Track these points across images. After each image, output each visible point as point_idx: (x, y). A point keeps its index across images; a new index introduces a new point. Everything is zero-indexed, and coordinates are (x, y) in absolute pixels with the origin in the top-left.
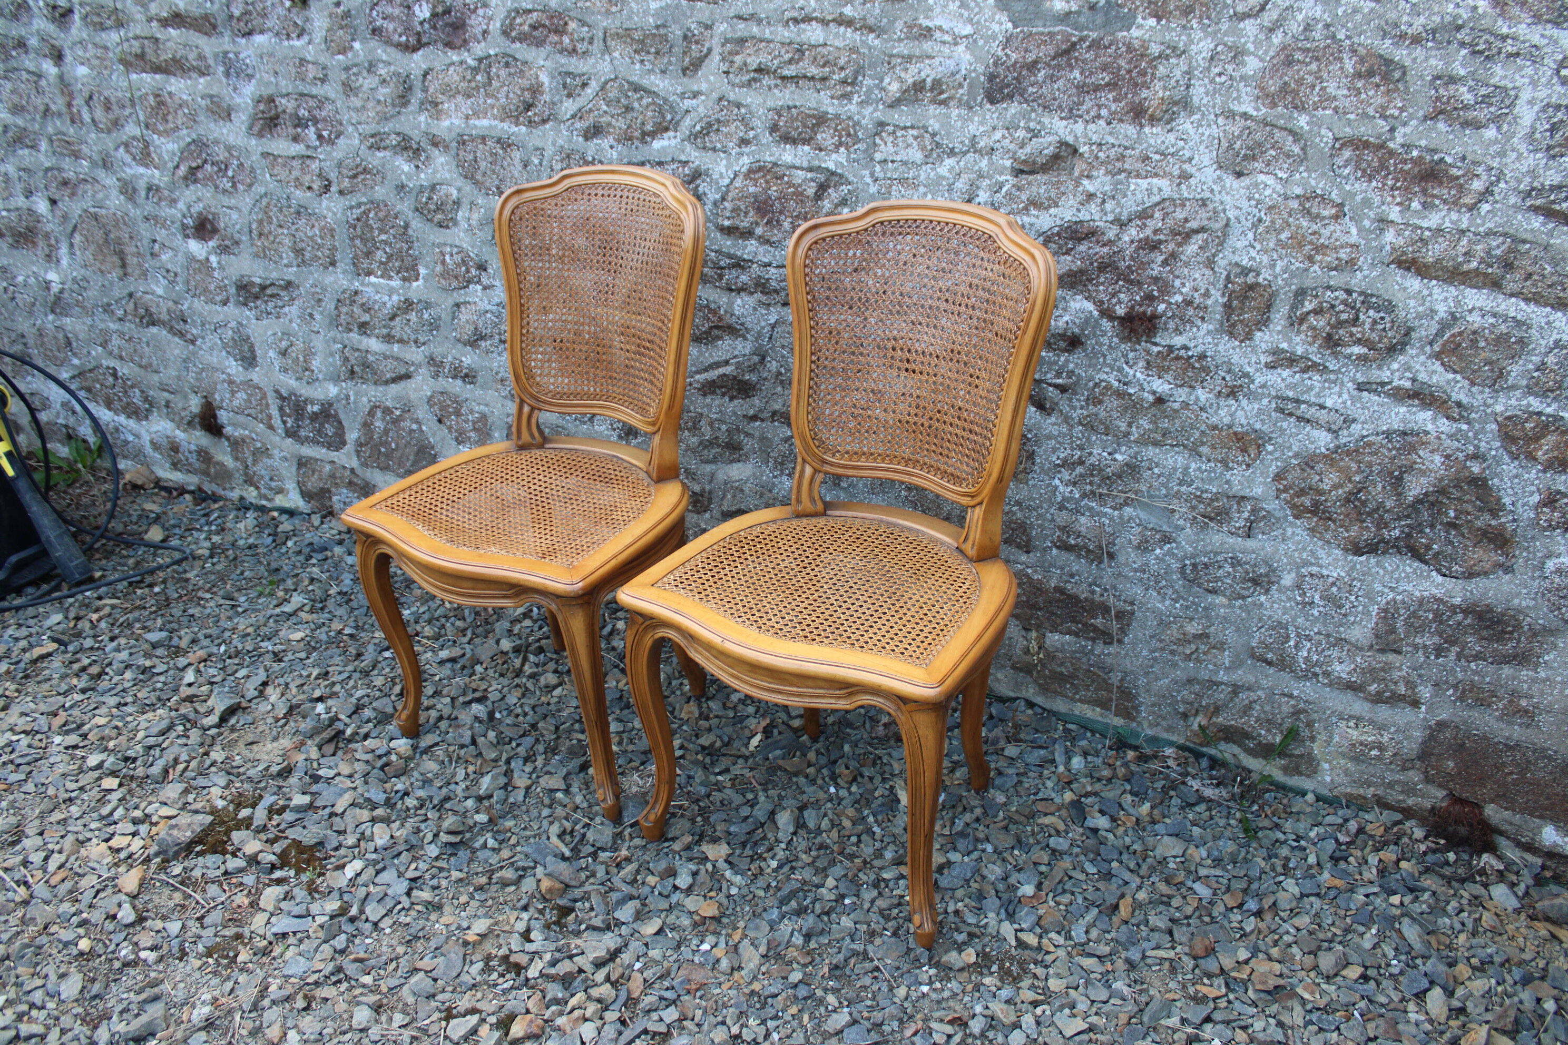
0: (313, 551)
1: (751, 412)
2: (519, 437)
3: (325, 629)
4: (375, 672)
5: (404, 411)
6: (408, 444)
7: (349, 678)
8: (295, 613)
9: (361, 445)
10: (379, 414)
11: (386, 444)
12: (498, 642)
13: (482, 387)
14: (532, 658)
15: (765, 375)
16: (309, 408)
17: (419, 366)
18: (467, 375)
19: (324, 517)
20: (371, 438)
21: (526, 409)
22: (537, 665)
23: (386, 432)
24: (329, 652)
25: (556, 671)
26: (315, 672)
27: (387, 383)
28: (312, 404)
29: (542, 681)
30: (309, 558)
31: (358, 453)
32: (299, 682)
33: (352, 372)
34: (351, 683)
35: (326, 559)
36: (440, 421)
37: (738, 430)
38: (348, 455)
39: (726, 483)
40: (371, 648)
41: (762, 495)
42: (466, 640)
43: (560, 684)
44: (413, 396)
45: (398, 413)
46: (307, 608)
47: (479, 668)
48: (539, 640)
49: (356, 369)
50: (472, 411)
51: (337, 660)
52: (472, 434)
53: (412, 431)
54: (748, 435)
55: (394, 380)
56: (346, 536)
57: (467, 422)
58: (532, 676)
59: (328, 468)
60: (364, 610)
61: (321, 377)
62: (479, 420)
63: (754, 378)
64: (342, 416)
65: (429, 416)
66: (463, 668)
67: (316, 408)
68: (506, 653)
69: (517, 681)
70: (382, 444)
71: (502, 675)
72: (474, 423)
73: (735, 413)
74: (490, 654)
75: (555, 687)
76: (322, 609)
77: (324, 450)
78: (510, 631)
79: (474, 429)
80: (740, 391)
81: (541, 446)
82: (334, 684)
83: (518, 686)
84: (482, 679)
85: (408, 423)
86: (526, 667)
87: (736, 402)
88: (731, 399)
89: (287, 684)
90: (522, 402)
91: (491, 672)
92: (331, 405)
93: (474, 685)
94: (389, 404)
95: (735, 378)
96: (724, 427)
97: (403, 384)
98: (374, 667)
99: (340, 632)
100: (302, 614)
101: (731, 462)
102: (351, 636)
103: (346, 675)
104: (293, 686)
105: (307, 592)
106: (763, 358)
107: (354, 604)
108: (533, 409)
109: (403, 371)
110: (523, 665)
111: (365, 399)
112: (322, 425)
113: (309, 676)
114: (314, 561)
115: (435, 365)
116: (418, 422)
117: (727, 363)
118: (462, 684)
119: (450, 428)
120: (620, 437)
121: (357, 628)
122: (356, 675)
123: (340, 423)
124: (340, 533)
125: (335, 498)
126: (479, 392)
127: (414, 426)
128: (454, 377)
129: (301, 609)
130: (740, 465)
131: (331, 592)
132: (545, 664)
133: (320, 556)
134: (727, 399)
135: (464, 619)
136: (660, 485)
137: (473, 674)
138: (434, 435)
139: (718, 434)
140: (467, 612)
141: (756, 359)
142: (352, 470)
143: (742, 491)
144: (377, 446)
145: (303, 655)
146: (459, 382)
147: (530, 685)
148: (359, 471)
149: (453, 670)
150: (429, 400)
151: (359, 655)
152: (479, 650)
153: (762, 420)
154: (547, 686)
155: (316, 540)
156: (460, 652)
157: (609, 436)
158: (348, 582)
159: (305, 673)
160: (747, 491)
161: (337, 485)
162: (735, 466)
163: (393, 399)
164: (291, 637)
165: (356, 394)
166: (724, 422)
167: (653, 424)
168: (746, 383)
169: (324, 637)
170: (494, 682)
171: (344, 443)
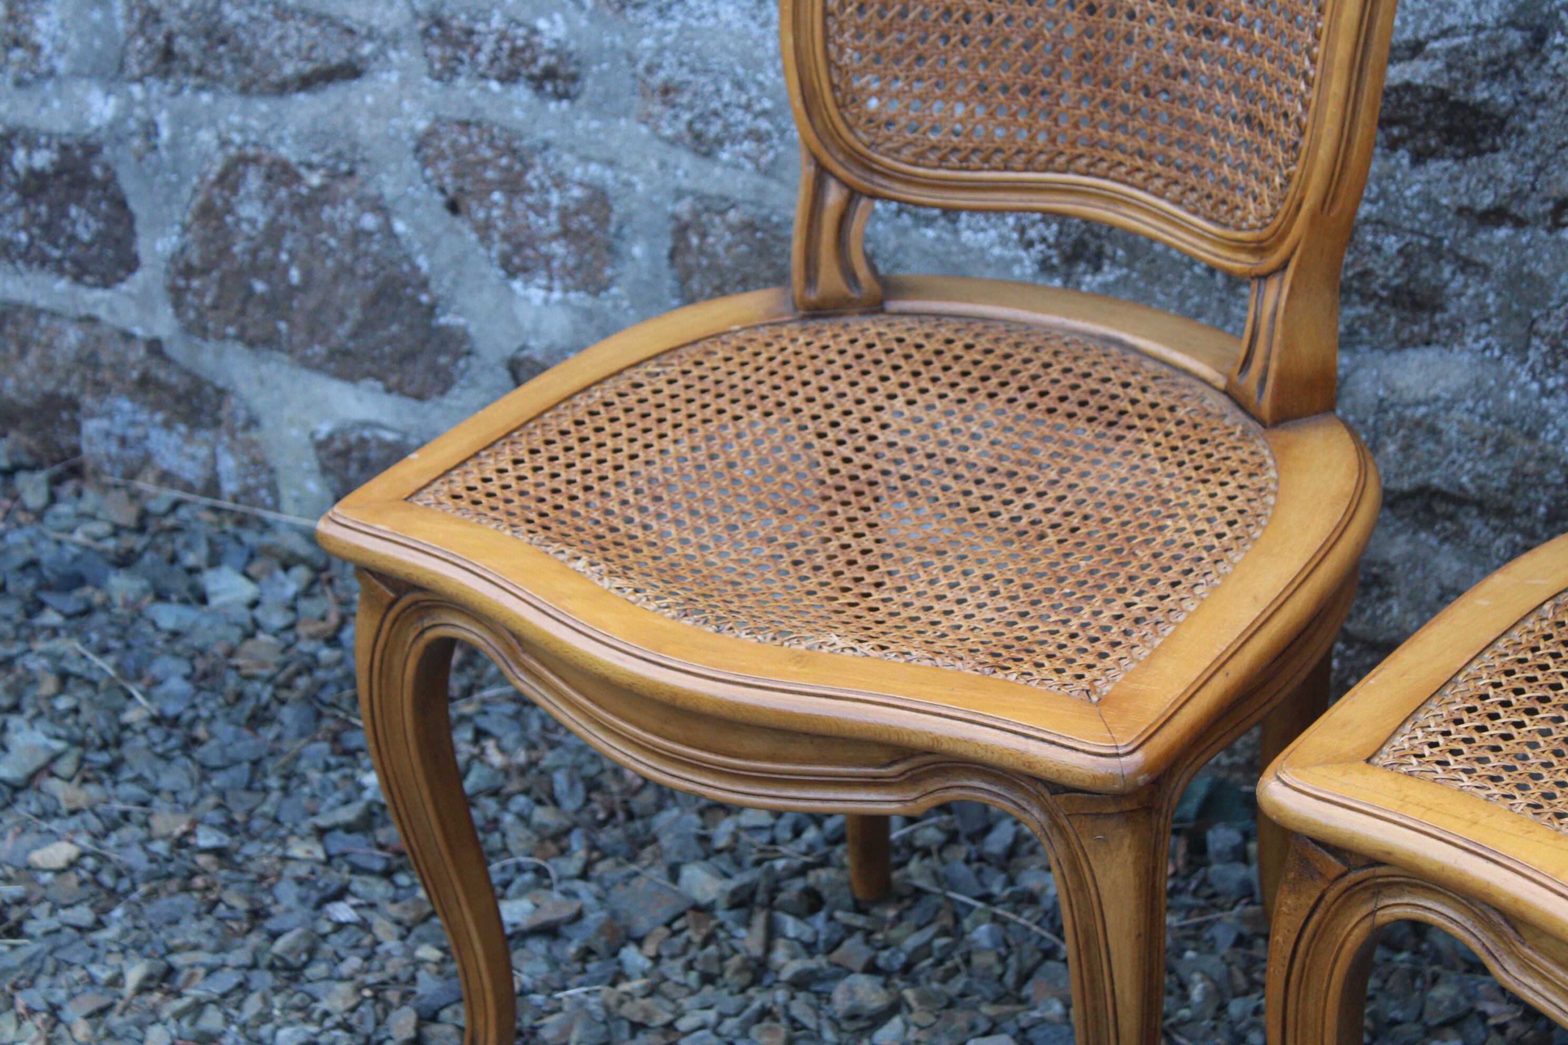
0: (45, 585)
1: (1487, 200)
2: (810, 278)
3: (129, 832)
4: (318, 970)
5: (334, 174)
6: (345, 272)
7: (243, 987)
8: (30, 781)
9: (189, 272)
10: (254, 181)
11: (273, 270)
12: (674, 873)
13: (597, 110)
14: (790, 925)
15: (1540, 86)
16: (20, 157)
17: (395, 40)
18: (550, 74)
19: (56, 481)
20: (225, 251)
21: (834, 196)
22: (810, 948)
23: (274, 234)
24: (163, 905)
25: (871, 969)
26: (135, 973)
27: (282, 89)
28: (31, 144)
29: (841, 999)
30: (35, 607)
31: (177, 296)
32: (91, 1001)
33: (169, 53)
34: (253, 1005)
35: (88, 611)
36: (454, 207)
37: (1436, 252)
38: (144, 301)
39: (1381, 407)
40: (288, 892)
41: (1501, 447)
42: (573, 865)
43: (895, 1007)
44: (365, 129)
45: (315, 179)
46: (66, 766)
47: (632, 956)
48: (803, 871)
49: (182, 44)
50: (560, 182)
51: (191, 930)
52: (558, 248)
53: (359, 235)
54: (1465, 265)
55: (306, 83)
56: (138, 542)
57: (542, 210)
58: (800, 983)
59: (72, 337)
60: (241, 773)
61: (62, 65)
62: (583, 207)
63: (1504, 98)
64: (129, 184)
65: (420, 191)
66: (586, 954)
67: (42, 159)
68: (703, 910)
69: (759, 999)
70: (256, 270)
71: (707, 979)
72: (565, 214)
73: (1429, 202)
74: (663, 912)
75: (879, 1019)
76: (112, 768)
77: (62, 285)
78: (704, 839)
79: (566, 233)
80: (1450, 135)
81: (875, 307)
82: (198, 1007)
83: (765, 1014)
84: (652, 992)
85: (348, 211)
86: (780, 955)
87: (1434, 167)
88: (1418, 159)
89: (54, 1010)
90: (822, 173)
91: (674, 969)
92: (92, 150)
93: (632, 1011)
94: (288, 152)
95: (1441, 95)
96: (1391, 243)
97: (334, 94)
98: (312, 952)
99: (181, 843)
100: (54, 786)
101: (1403, 345)
102: (218, 852)
103: (228, 980)
104: (74, 1014)
105: (58, 717)
106: (1539, 37)
107: (209, 752)
108: (853, 195)
109: (338, 55)
110: (769, 948)
111: (206, 137)
112: (60, 210)
113: (116, 981)
114: (51, 618)
115: (447, 39)
116: (379, 207)
117: (1416, 49)
118: (593, 1003)
119: (484, 230)
120: (1045, 267)
121: (229, 827)
122: (263, 979)
123: (121, 203)
124: (117, 530)
125: (91, 427)
126: (585, 123)
127: (369, 221)
128: (509, 78)
129: (47, 769)
130: (1431, 354)
131: (133, 715)
132: (833, 946)
133: (72, 603)
134: (1404, 157)
135: (556, 802)
136: (1282, 435)
137: (619, 976)
138: (431, 247)
139: (1373, 263)
140: (560, 780)
141: (1515, 38)
142: (155, 347)
143: (1434, 432)
144: (241, 275)
145: (83, 915)
146: (522, 93)
147: (800, 1008)
148: (177, 349)
149: (554, 963)
150: (422, 144)
151: (257, 915)
152: (620, 896)
153: (1520, 223)
154: (853, 1016)
155: (47, 552)
156: (568, 910)
157: (1006, 264)
158: (176, 684)
159: (103, 974)
160: (1452, 432)
161: (101, 388)
162: (1415, 357)
163: (298, 137)
164: (37, 857)
165: (179, 120)
166: (1396, 229)
167: (1259, 249)
168: (1476, 110)
169: (136, 858)
170: (687, 1003)
171: (131, 264)
